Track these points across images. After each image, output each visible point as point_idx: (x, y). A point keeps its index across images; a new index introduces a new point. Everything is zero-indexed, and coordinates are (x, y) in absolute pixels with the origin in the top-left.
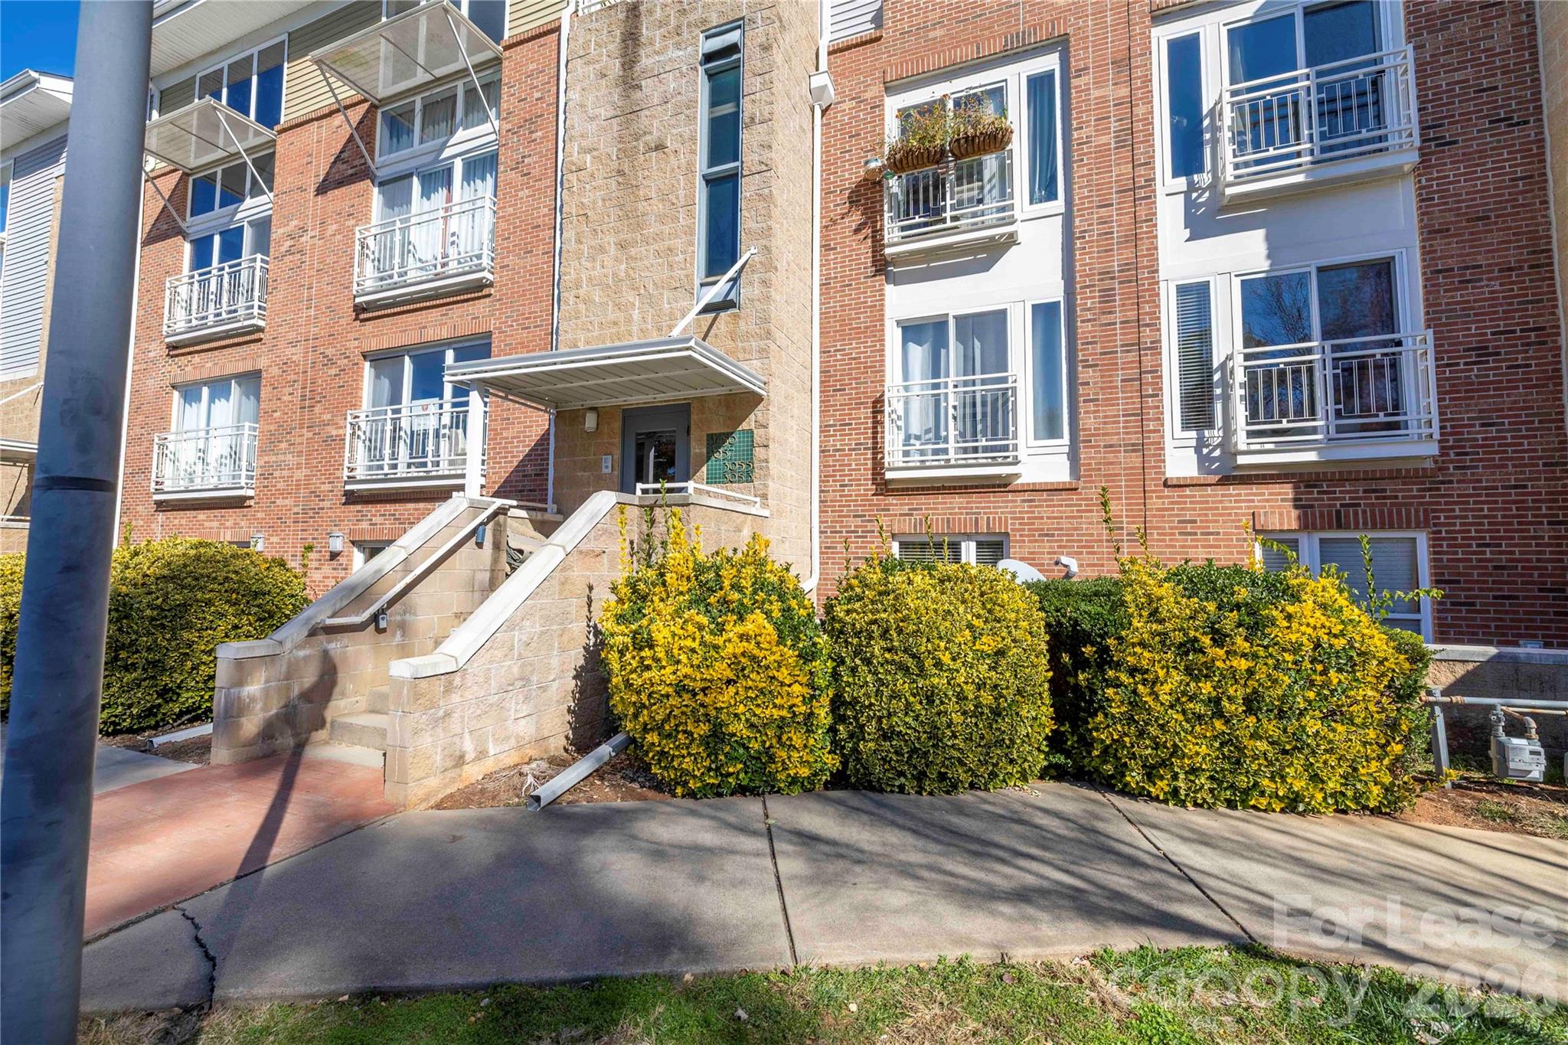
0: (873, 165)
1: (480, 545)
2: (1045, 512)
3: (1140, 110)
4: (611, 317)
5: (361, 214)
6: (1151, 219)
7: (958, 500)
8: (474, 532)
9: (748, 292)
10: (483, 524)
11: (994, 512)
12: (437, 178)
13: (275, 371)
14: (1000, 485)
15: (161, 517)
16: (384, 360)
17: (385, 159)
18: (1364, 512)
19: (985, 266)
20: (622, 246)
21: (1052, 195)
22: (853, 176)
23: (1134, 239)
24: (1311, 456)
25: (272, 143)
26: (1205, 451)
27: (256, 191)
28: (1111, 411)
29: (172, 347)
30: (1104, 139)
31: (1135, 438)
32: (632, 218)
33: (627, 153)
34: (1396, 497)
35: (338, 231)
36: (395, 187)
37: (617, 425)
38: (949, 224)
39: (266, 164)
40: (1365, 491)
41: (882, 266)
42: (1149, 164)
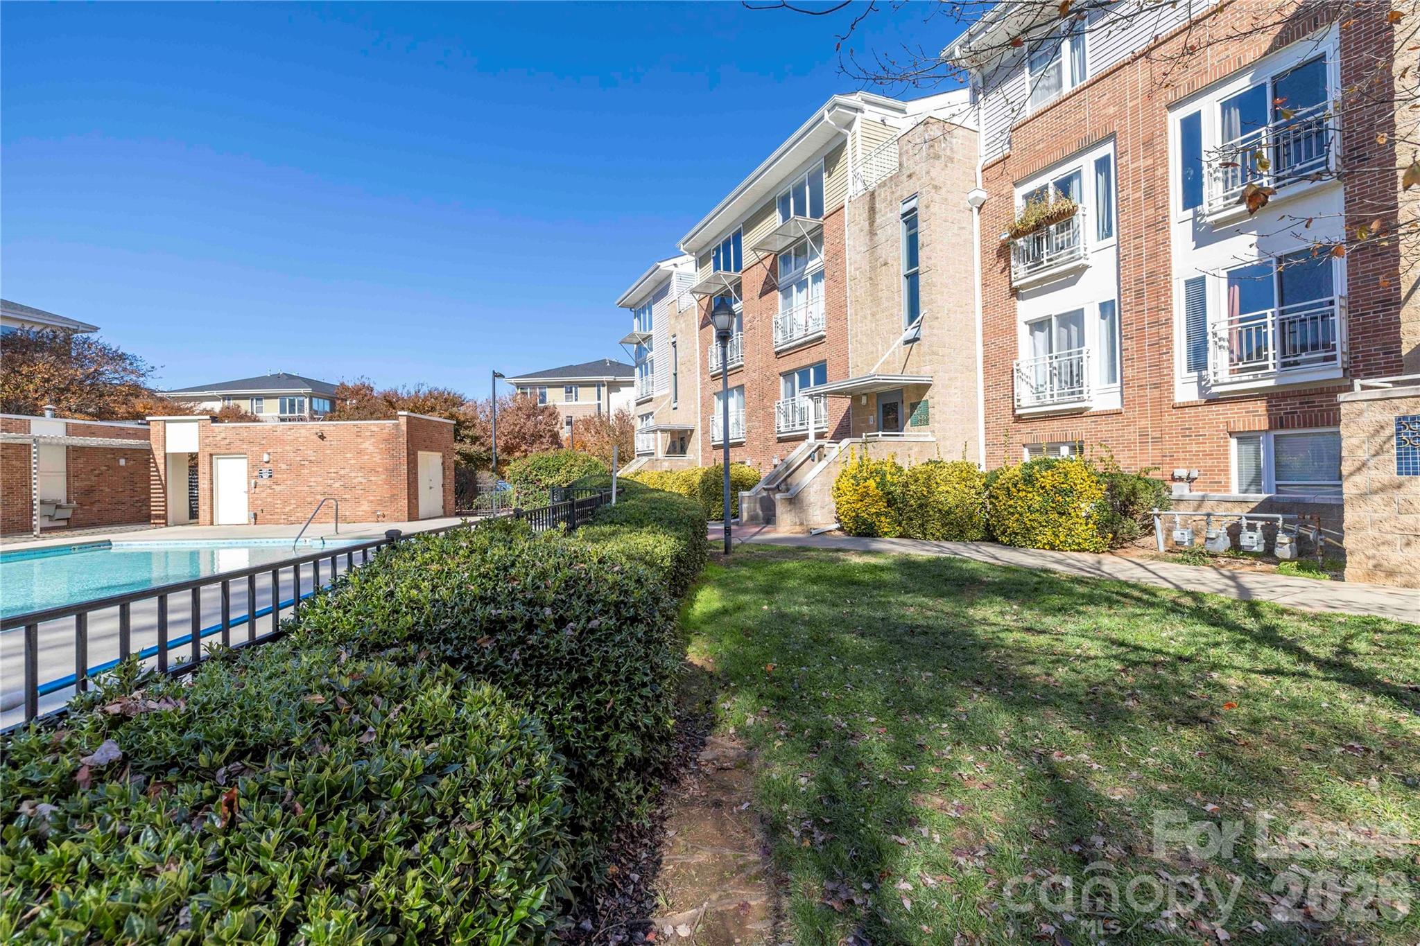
0: (1003, 237)
1: (813, 460)
2: (1104, 427)
3: (1159, 172)
4: (870, 350)
5: (773, 308)
6: (1166, 242)
7: (1056, 423)
8: (810, 456)
9: (924, 332)
10: (814, 452)
11: (1078, 429)
12: (802, 285)
13: (749, 384)
14: (1079, 413)
15: (714, 452)
16: (787, 375)
17: (781, 280)
18: (1299, 417)
19: (1073, 282)
20: (873, 315)
21: (1109, 235)
22: (996, 243)
23: (1154, 256)
24: (1271, 383)
25: (740, 278)
26: (1203, 383)
27: (736, 302)
28: (1142, 365)
29: (713, 376)
30: (1137, 195)
31: (1155, 380)
32: (876, 300)
33: (873, 268)
34: (1322, 406)
35: (767, 317)
36: (787, 292)
37: (875, 401)
38: (1046, 264)
39: (738, 288)
40: (1300, 403)
41: (1015, 293)
42: (1165, 206)
